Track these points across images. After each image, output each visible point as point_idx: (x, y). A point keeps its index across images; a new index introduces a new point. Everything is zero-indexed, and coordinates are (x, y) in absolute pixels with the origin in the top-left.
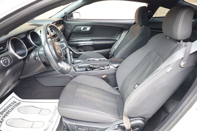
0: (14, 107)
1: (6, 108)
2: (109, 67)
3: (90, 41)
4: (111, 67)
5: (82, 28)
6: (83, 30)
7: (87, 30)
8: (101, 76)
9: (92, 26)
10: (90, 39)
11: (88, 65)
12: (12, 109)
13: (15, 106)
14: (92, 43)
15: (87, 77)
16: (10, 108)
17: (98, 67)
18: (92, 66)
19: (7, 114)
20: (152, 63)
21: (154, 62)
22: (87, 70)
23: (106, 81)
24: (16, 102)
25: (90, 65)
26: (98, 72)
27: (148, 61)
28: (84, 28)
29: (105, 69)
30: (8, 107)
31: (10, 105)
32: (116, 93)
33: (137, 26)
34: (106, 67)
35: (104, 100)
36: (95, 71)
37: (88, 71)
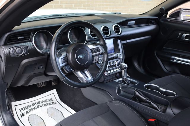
0: (47, 104)
1: (40, 102)
2: (166, 109)
12: (45, 105)
13: (49, 104)
16: (43, 104)
19: (37, 108)
24: (52, 100)
25: (136, 93)
30: (43, 102)
31: (46, 101)
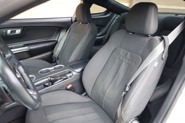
2: (72, 74)
3: (24, 46)
4: (74, 73)
5: (9, 31)
6: (11, 33)
7: (16, 33)
8: (65, 87)
9: (23, 28)
10: (22, 45)
11: (47, 79)
14: (27, 49)
15: (50, 94)
17: (60, 78)
18: (53, 79)
20: (124, 60)
21: (126, 58)
22: (45, 86)
23: (72, 91)
25: (50, 79)
26: (61, 84)
27: (118, 59)
28: (11, 31)
29: (68, 78)
32: (87, 100)
33: (79, 24)
34: (68, 75)
35: (83, 115)
36: (56, 84)
37: (47, 86)
